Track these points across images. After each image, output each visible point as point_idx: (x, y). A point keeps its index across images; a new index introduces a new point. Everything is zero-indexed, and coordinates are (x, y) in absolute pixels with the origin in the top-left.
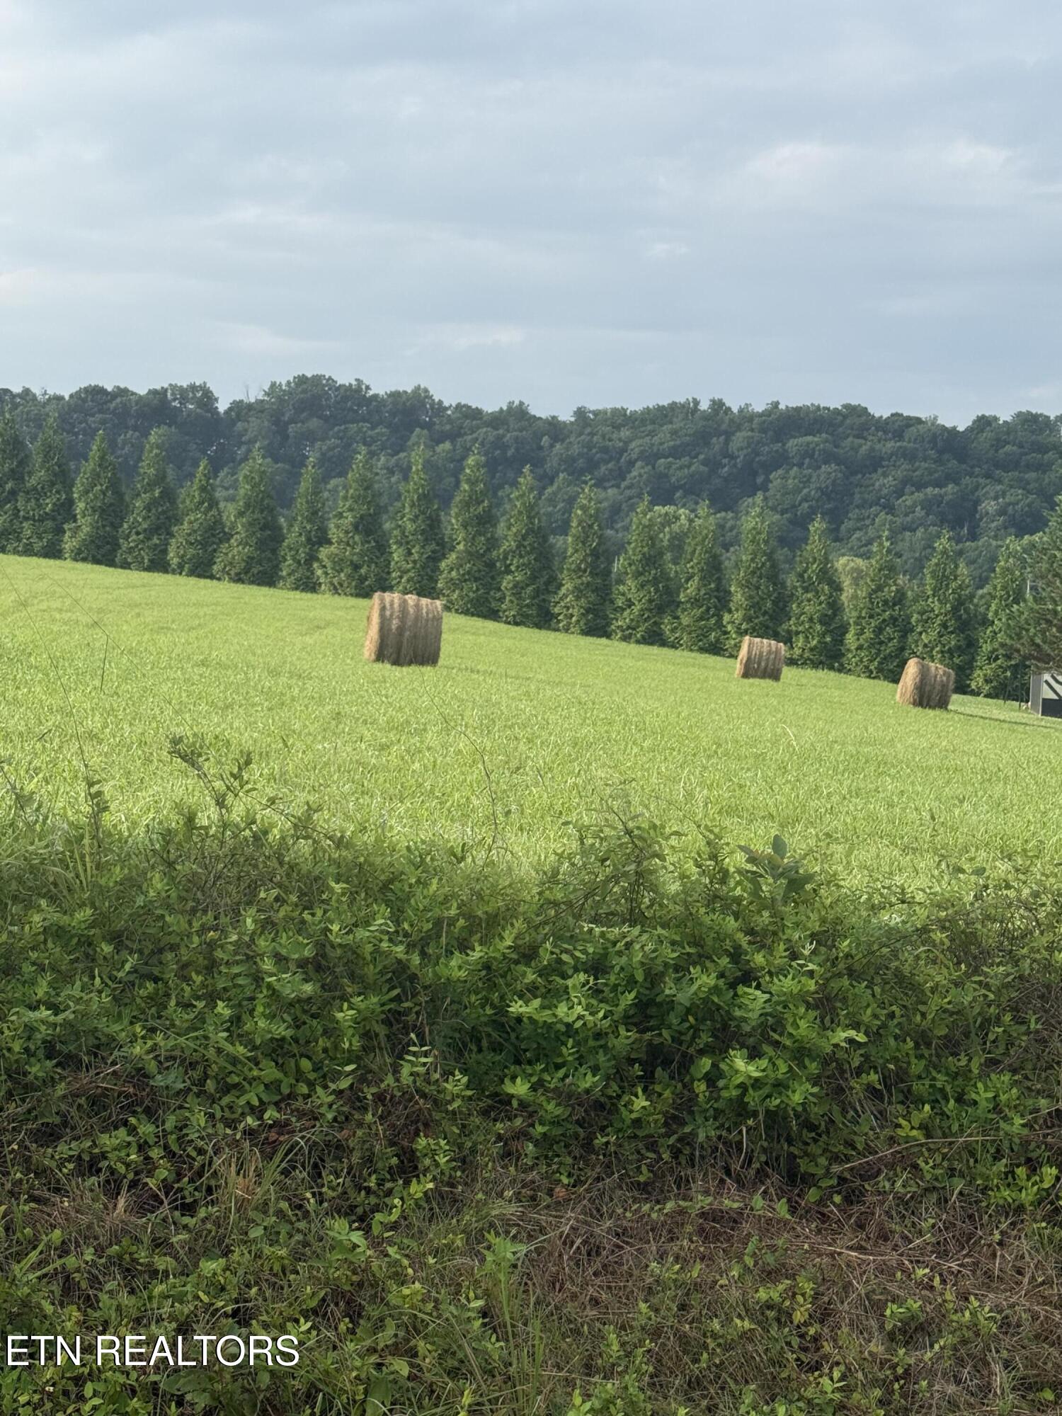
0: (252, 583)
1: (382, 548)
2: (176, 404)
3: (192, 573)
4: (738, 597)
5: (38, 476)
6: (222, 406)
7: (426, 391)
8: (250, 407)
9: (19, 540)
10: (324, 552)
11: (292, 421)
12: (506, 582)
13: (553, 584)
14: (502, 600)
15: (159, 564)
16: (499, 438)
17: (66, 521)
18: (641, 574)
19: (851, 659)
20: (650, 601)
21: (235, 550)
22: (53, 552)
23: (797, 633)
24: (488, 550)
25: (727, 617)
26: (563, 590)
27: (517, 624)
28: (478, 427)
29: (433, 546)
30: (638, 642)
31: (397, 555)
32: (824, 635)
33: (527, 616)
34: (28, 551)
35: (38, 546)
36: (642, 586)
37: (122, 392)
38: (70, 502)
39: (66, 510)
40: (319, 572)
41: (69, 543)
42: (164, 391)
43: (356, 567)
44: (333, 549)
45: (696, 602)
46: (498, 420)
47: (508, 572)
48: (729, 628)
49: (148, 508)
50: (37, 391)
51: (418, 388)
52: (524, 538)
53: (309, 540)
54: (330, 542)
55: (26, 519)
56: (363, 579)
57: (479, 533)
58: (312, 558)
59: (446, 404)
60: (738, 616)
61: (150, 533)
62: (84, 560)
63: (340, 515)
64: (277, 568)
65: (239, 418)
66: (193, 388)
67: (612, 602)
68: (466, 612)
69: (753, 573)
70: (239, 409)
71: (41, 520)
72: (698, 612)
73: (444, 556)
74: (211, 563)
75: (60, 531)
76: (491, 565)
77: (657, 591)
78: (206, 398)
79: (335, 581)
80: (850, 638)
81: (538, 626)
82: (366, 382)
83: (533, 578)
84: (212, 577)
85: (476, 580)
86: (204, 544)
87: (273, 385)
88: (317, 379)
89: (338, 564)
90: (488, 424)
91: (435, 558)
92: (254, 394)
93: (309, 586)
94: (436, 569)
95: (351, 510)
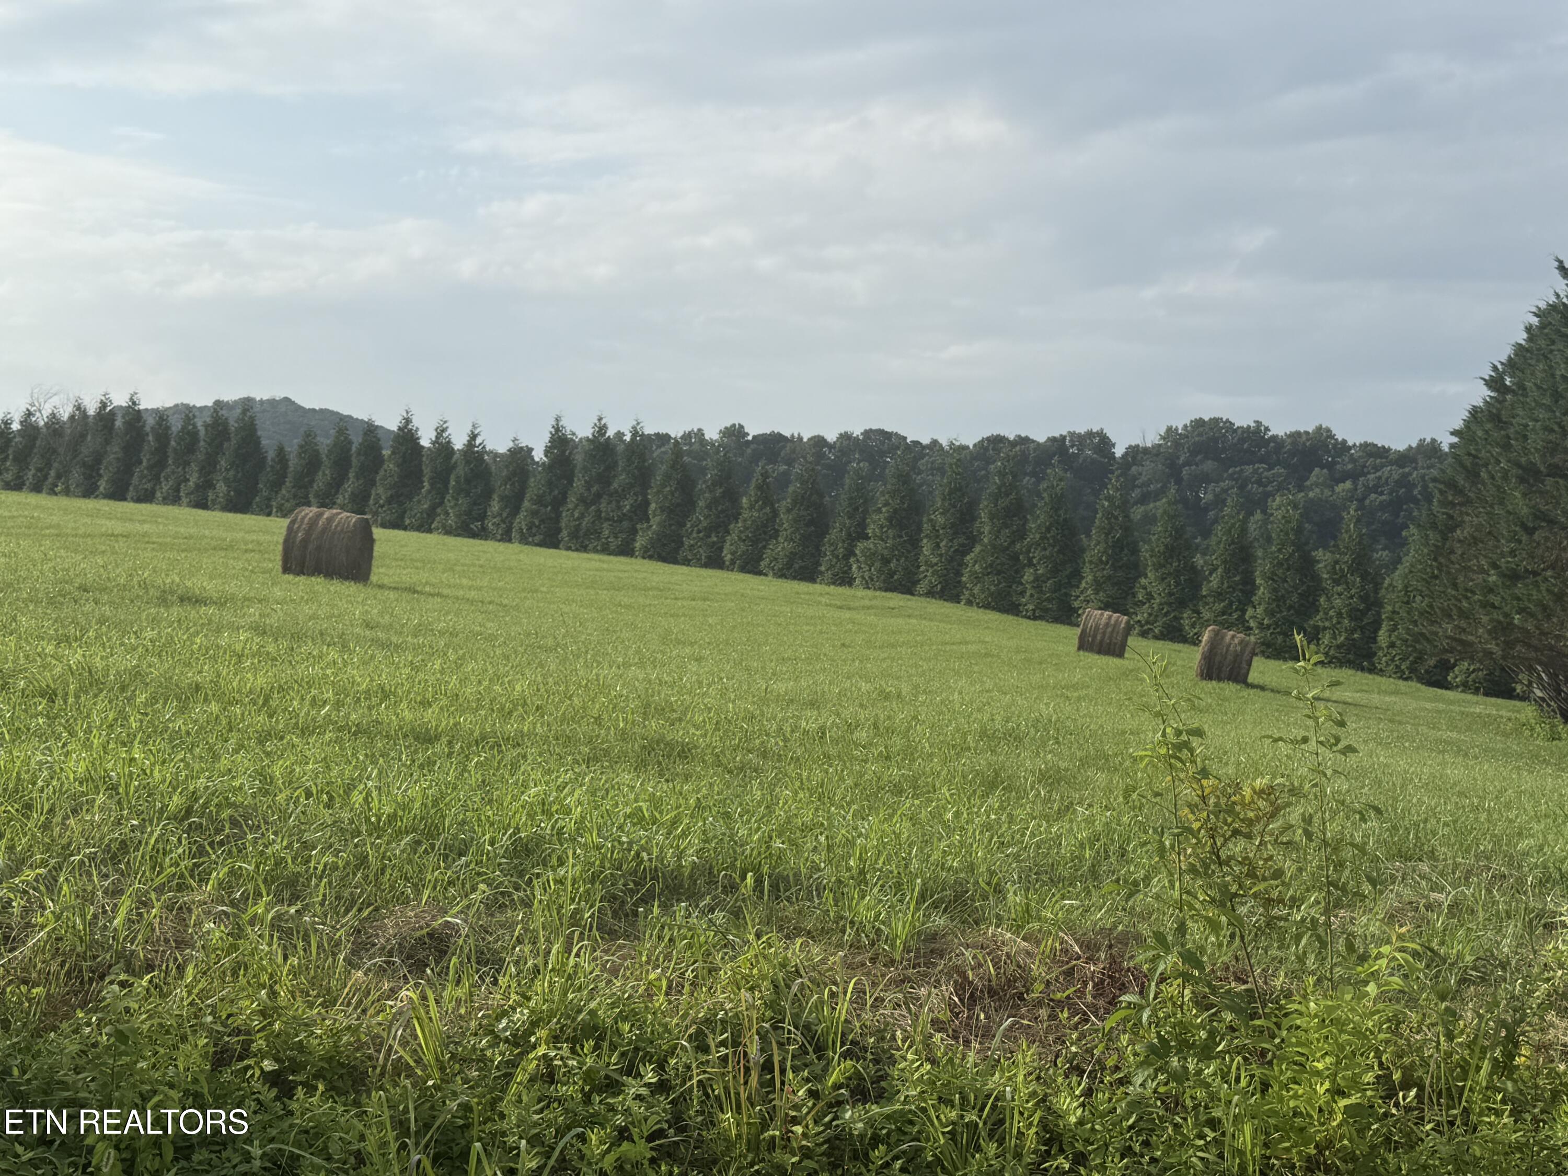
0: (794, 578)
1: (915, 543)
2: (1074, 450)
3: (743, 569)
4: (1262, 591)
5: (621, 479)
6: (1119, 451)
7: (1328, 430)
8: (1146, 451)
9: (599, 538)
10: (860, 546)
11: (1187, 463)
12: (1028, 576)
13: (1077, 575)
14: (1022, 593)
15: (715, 562)
16: (1405, 476)
17: (641, 520)
18: (1162, 566)
19: (1382, 660)
20: (1170, 594)
21: (781, 547)
22: (626, 550)
23: (1325, 629)
24: (1013, 542)
25: (1250, 612)
26: (1083, 585)
27: (1035, 618)
28: (1383, 466)
29: (962, 540)
30: (1156, 638)
31: (926, 548)
32: (1353, 631)
33: (1046, 610)
34: (606, 550)
35: (614, 543)
36: (1163, 579)
38: (647, 503)
39: (641, 512)
40: (854, 567)
41: (640, 542)
42: (1063, 438)
43: (886, 561)
44: (869, 544)
45: (1219, 595)
46: (1406, 458)
47: (1030, 564)
48: (1252, 624)
49: (709, 507)
51: (1319, 428)
52: (1048, 529)
53: (849, 535)
54: (867, 538)
55: (608, 519)
56: (892, 574)
57: (1006, 526)
58: (850, 553)
59: (1350, 443)
60: (1260, 610)
61: (709, 530)
62: (651, 557)
63: (879, 511)
64: (818, 564)
65: (1135, 462)
66: (1090, 434)
67: (1134, 596)
68: (987, 606)
69: (1280, 564)
70: (1134, 452)
71: (620, 521)
72: (1219, 606)
73: (970, 550)
74: (761, 559)
75: (634, 532)
76: (1015, 558)
77: (1178, 584)
78: (1103, 443)
79: (867, 575)
80: (1383, 636)
81: (1057, 620)
82: (1265, 423)
83: (1055, 571)
84: (760, 573)
85: (999, 573)
86: (754, 541)
87: (1169, 429)
88: (1216, 421)
89: (871, 556)
90: (1391, 463)
91: (965, 550)
92: (1151, 438)
93: (844, 579)
94: (962, 564)
95: (886, 504)
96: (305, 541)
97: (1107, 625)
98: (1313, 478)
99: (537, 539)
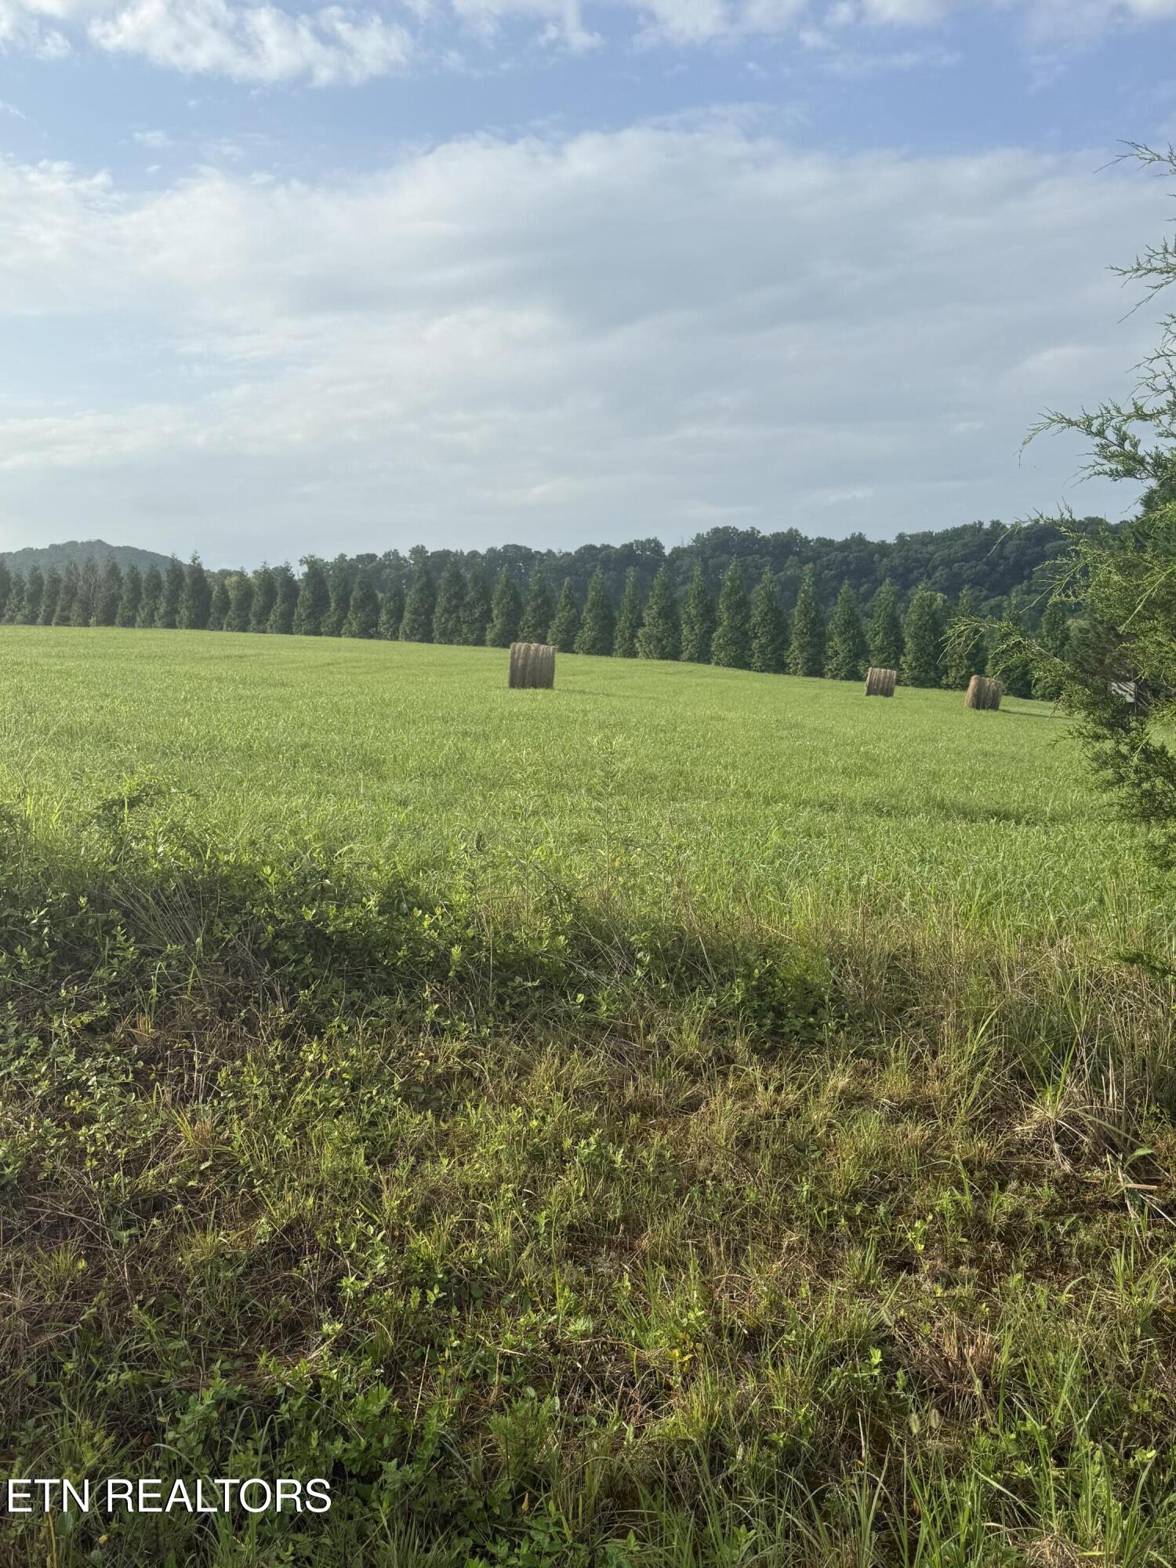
0: (597, 654)
1: (676, 627)
2: (639, 552)
4: (910, 645)
5: (471, 595)
6: (667, 551)
7: (796, 531)
8: (684, 550)
9: (460, 635)
10: (640, 632)
11: (711, 557)
12: (755, 644)
13: (786, 643)
14: (752, 656)
16: (845, 558)
17: (487, 622)
18: (843, 633)
20: (850, 651)
21: (586, 634)
22: (480, 642)
23: (951, 667)
24: (743, 624)
25: (902, 659)
26: (792, 647)
27: (762, 671)
28: (831, 552)
29: (708, 624)
30: (842, 679)
31: (685, 630)
32: (970, 667)
33: (769, 666)
34: (466, 642)
35: (471, 638)
36: (844, 642)
37: (606, 547)
38: (490, 610)
39: (487, 616)
40: (637, 645)
41: (489, 636)
42: (631, 544)
43: (660, 640)
44: (646, 629)
45: (881, 650)
46: (845, 546)
47: (756, 637)
48: (904, 666)
49: (534, 611)
50: (556, 551)
51: (791, 529)
52: (766, 614)
53: (631, 624)
54: (644, 625)
55: (465, 622)
56: (664, 648)
57: (737, 613)
58: (633, 636)
59: (810, 538)
60: (909, 658)
61: (536, 625)
62: (497, 646)
63: (650, 608)
64: (612, 644)
65: (678, 558)
66: (649, 541)
67: (825, 653)
68: (729, 665)
69: (920, 628)
70: (678, 552)
71: (473, 622)
72: (882, 656)
73: (715, 630)
74: (573, 643)
75: (483, 629)
76: (745, 633)
77: (854, 644)
78: (657, 546)
79: (647, 650)
81: (776, 672)
82: (758, 528)
83: (773, 641)
84: (573, 652)
85: (736, 643)
86: (568, 631)
87: (698, 535)
88: (726, 529)
89: (649, 638)
90: (836, 550)
91: (711, 631)
92: (687, 541)
93: (631, 653)
94: (710, 639)
95: (656, 603)
96: (524, 666)
97: (885, 677)
98: (789, 563)
99: (418, 637)
